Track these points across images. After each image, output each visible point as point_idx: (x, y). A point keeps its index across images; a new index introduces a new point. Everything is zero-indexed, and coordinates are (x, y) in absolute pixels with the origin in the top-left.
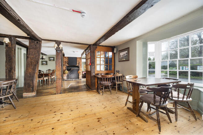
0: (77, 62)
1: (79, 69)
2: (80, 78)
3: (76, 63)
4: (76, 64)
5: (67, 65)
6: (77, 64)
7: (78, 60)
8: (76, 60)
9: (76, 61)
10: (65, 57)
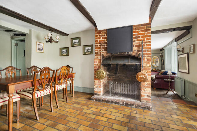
0: (135, 43)
1: (141, 66)
2: (142, 98)
3: (132, 46)
4: (132, 50)
5: (104, 53)
6: (135, 49)
7: (135, 34)
8: (132, 35)
9: (132, 38)
10: (100, 32)
